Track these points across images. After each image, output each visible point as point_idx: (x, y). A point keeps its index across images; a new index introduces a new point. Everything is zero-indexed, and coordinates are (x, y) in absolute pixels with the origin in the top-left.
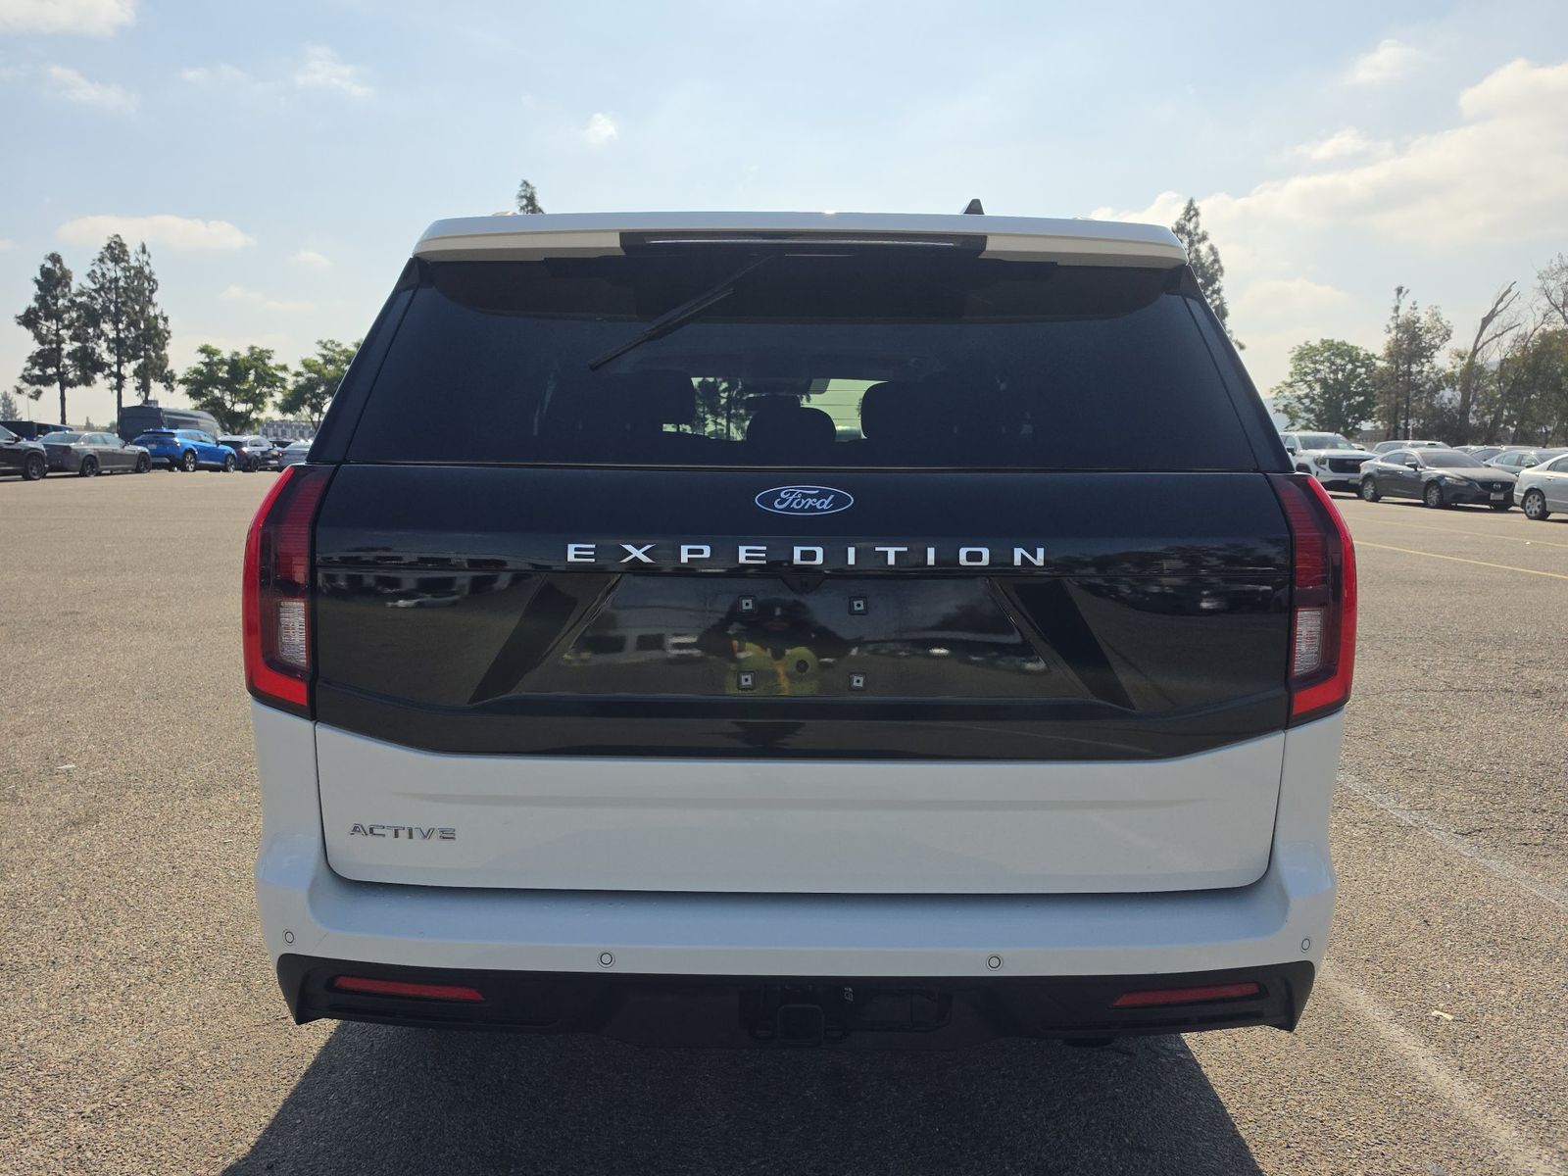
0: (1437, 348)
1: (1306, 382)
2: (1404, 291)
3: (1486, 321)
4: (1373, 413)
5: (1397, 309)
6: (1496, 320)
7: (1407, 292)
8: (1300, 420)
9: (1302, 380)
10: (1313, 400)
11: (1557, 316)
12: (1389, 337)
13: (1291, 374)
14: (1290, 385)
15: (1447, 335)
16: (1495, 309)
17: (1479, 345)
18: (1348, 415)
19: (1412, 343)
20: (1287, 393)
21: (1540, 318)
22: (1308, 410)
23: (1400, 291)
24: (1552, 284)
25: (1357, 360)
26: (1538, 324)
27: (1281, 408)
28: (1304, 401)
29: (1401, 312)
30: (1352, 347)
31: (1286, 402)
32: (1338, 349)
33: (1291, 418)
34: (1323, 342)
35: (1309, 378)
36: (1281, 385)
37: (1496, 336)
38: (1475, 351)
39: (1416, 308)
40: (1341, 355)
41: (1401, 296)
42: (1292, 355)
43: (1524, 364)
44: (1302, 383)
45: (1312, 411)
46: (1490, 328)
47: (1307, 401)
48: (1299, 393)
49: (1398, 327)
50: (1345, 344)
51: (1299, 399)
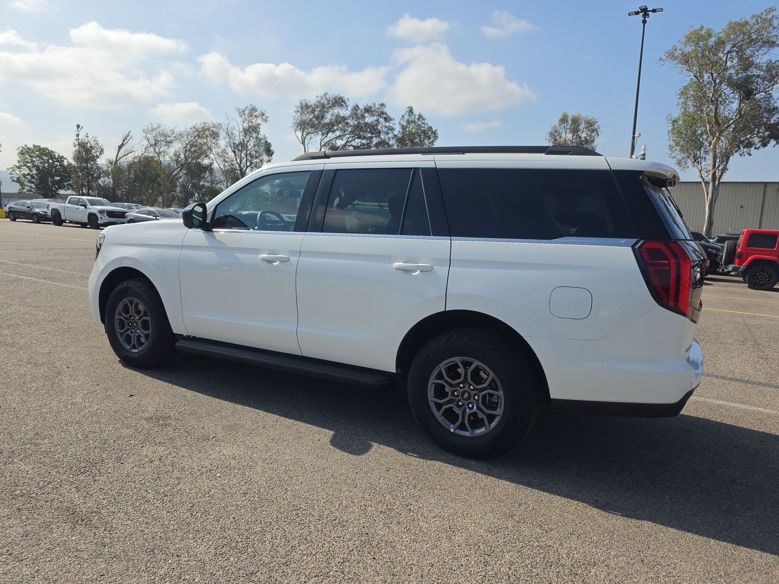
0: (98, 157)
1: (28, 167)
2: (80, 127)
3: (120, 147)
4: (65, 186)
5: (78, 135)
6: (124, 147)
7: (82, 128)
8: (26, 187)
9: (25, 165)
10: (32, 177)
11: (152, 149)
12: (74, 149)
13: (19, 162)
14: (19, 167)
15: (102, 152)
16: (123, 143)
17: (118, 159)
18: (52, 186)
19: (86, 153)
20: (17, 172)
21: (144, 150)
22: (30, 182)
23: (78, 126)
24: (149, 136)
25: (55, 158)
26: (143, 153)
27: (15, 179)
28: (28, 177)
29: (80, 137)
30: (52, 151)
31: (18, 176)
32: (44, 151)
33: (22, 185)
34: (35, 146)
35: (29, 165)
36: (14, 167)
37: (125, 155)
38: (117, 161)
39: (88, 137)
40: (45, 155)
41: (79, 129)
42: (18, 151)
43: (139, 169)
44: (25, 167)
45: (33, 183)
46: (122, 151)
47: (29, 177)
48: (24, 172)
49: (79, 144)
50: (48, 149)
51: (24, 175)
